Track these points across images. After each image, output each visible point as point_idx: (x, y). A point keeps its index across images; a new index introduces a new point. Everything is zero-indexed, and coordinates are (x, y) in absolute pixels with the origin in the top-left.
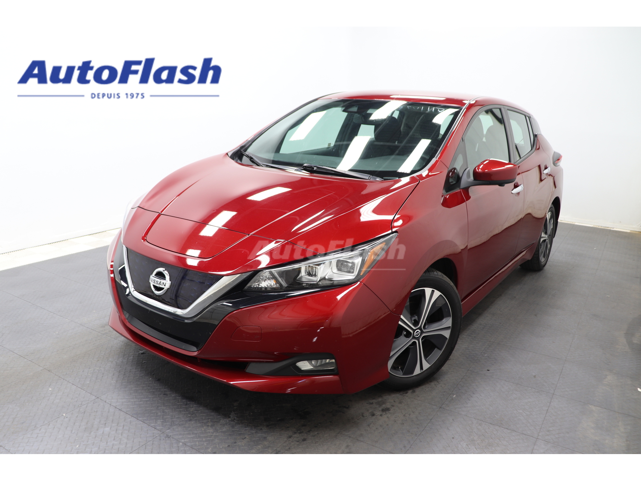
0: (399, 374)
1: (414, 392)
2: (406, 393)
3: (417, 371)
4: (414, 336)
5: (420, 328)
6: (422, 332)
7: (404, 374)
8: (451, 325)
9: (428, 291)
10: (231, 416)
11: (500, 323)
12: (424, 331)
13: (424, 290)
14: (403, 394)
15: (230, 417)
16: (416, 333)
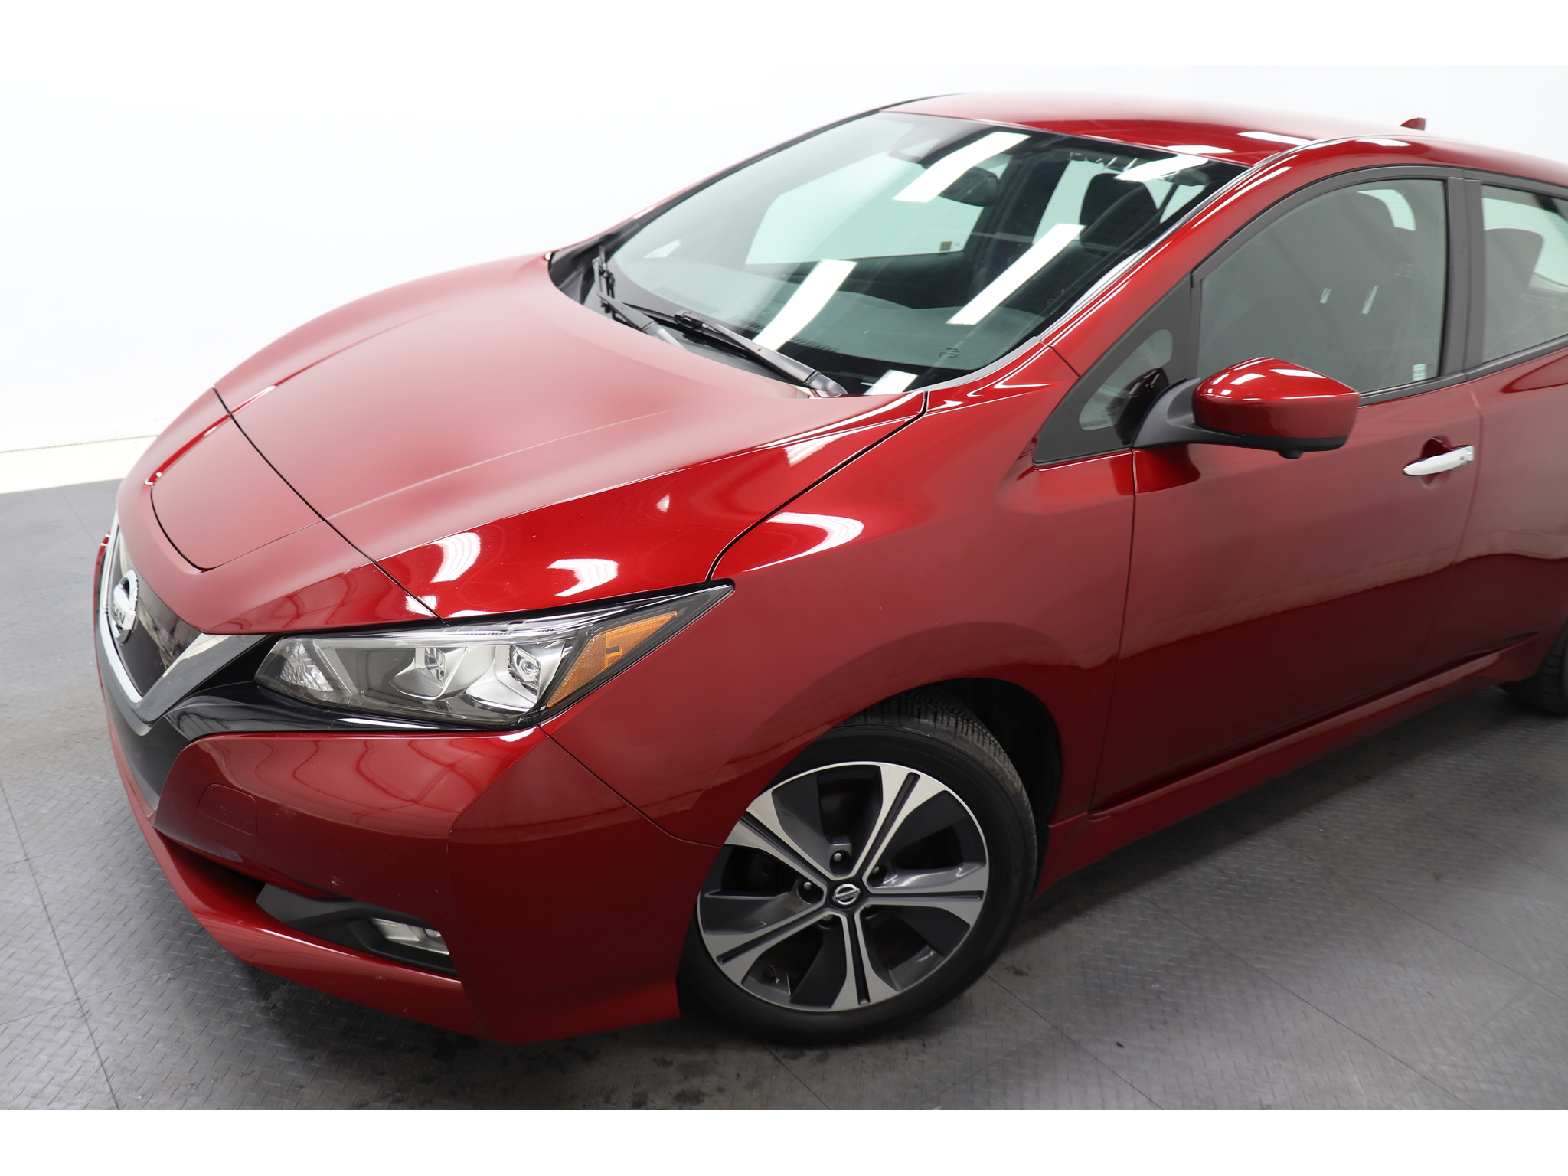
0: (779, 997)
1: (822, 1060)
2: (795, 1058)
3: (847, 999)
4: (834, 900)
5: (857, 881)
6: (864, 894)
7: (794, 1001)
8: (985, 889)
9: (893, 776)
10: (274, 995)
11: (1292, 880)
12: (872, 890)
13: (877, 770)
14: (785, 1057)
15: (266, 997)
16: (840, 892)
